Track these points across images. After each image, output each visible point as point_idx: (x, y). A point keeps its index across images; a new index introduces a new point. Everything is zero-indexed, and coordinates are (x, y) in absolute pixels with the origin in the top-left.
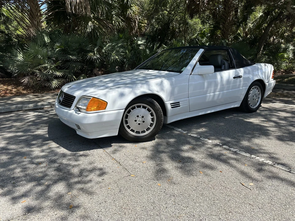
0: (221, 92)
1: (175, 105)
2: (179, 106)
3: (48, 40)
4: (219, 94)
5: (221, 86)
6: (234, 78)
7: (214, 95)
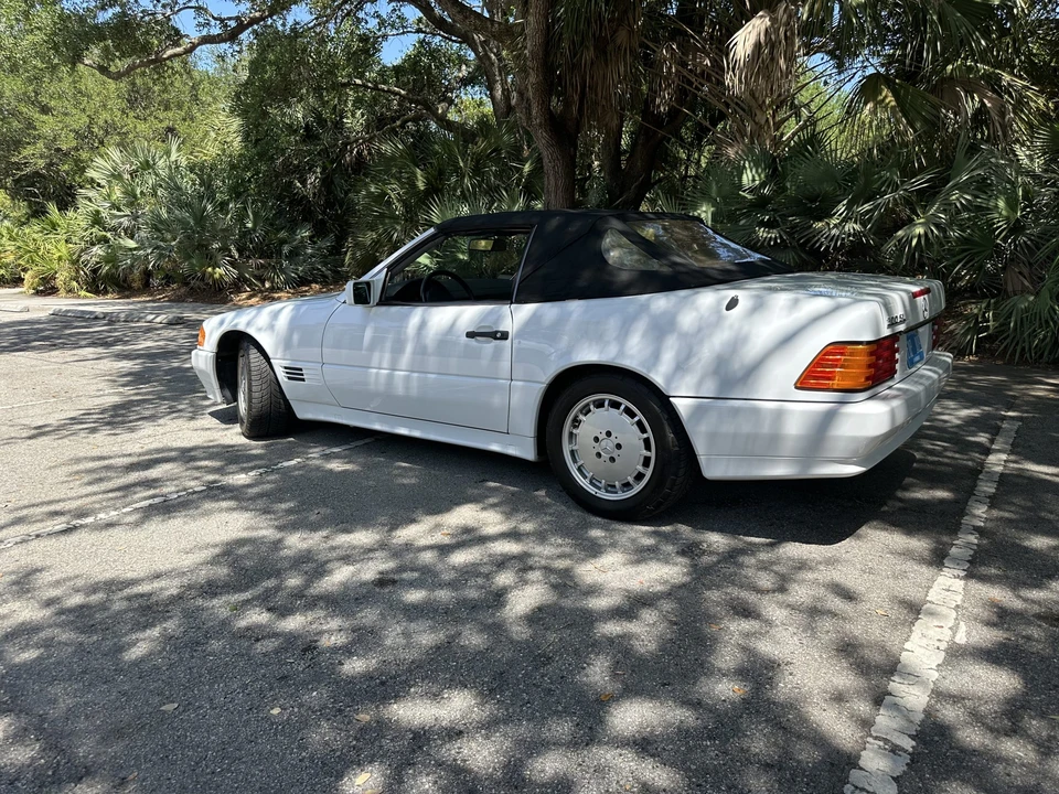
0: (416, 375)
1: (295, 374)
2: (303, 380)
3: (754, 180)
4: (407, 378)
5: (414, 353)
6: (471, 335)
7: (390, 377)
